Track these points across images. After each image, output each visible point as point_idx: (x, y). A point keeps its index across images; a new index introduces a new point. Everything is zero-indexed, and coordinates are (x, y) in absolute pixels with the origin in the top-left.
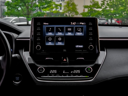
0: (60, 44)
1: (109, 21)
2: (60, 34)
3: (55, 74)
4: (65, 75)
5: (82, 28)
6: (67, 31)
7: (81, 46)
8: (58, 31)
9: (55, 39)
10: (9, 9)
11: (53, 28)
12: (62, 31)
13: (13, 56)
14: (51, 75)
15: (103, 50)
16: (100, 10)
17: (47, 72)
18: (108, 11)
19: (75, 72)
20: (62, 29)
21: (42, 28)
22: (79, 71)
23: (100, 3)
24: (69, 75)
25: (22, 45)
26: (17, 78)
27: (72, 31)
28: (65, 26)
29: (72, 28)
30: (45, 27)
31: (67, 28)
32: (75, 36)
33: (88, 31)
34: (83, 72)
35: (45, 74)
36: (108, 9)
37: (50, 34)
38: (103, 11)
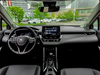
0: (50, 33)
1: (64, 19)
2: (50, 31)
3: (49, 42)
4: (51, 42)
5: (56, 29)
6: (52, 30)
7: (55, 34)
8: (49, 30)
9: (48, 32)
10: (35, 16)
11: (48, 29)
12: (50, 30)
13: (37, 37)
14: (47, 42)
15: (61, 34)
16: (62, 16)
17: (46, 41)
18: (64, 17)
19: (54, 41)
20: (50, 29)
21: (45, 29)
22: (55, 41)
23: (62, 14)
24: (52, 42)
25: (39, 33)
26: (38, 42)
27: (53, 30)
28: (51, 29)
29: (53, 29)
30: (46, 29)
31: (52, 29)
32: (54, 31)
33: (57, 30)
34: (56, 41)
35: (46, 42)
36: (64, 16)
37: (47, 31)
38: (62, 17)
